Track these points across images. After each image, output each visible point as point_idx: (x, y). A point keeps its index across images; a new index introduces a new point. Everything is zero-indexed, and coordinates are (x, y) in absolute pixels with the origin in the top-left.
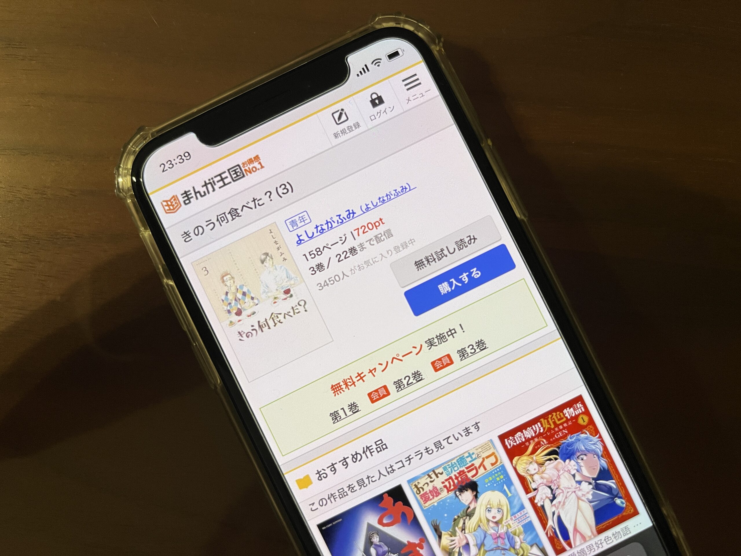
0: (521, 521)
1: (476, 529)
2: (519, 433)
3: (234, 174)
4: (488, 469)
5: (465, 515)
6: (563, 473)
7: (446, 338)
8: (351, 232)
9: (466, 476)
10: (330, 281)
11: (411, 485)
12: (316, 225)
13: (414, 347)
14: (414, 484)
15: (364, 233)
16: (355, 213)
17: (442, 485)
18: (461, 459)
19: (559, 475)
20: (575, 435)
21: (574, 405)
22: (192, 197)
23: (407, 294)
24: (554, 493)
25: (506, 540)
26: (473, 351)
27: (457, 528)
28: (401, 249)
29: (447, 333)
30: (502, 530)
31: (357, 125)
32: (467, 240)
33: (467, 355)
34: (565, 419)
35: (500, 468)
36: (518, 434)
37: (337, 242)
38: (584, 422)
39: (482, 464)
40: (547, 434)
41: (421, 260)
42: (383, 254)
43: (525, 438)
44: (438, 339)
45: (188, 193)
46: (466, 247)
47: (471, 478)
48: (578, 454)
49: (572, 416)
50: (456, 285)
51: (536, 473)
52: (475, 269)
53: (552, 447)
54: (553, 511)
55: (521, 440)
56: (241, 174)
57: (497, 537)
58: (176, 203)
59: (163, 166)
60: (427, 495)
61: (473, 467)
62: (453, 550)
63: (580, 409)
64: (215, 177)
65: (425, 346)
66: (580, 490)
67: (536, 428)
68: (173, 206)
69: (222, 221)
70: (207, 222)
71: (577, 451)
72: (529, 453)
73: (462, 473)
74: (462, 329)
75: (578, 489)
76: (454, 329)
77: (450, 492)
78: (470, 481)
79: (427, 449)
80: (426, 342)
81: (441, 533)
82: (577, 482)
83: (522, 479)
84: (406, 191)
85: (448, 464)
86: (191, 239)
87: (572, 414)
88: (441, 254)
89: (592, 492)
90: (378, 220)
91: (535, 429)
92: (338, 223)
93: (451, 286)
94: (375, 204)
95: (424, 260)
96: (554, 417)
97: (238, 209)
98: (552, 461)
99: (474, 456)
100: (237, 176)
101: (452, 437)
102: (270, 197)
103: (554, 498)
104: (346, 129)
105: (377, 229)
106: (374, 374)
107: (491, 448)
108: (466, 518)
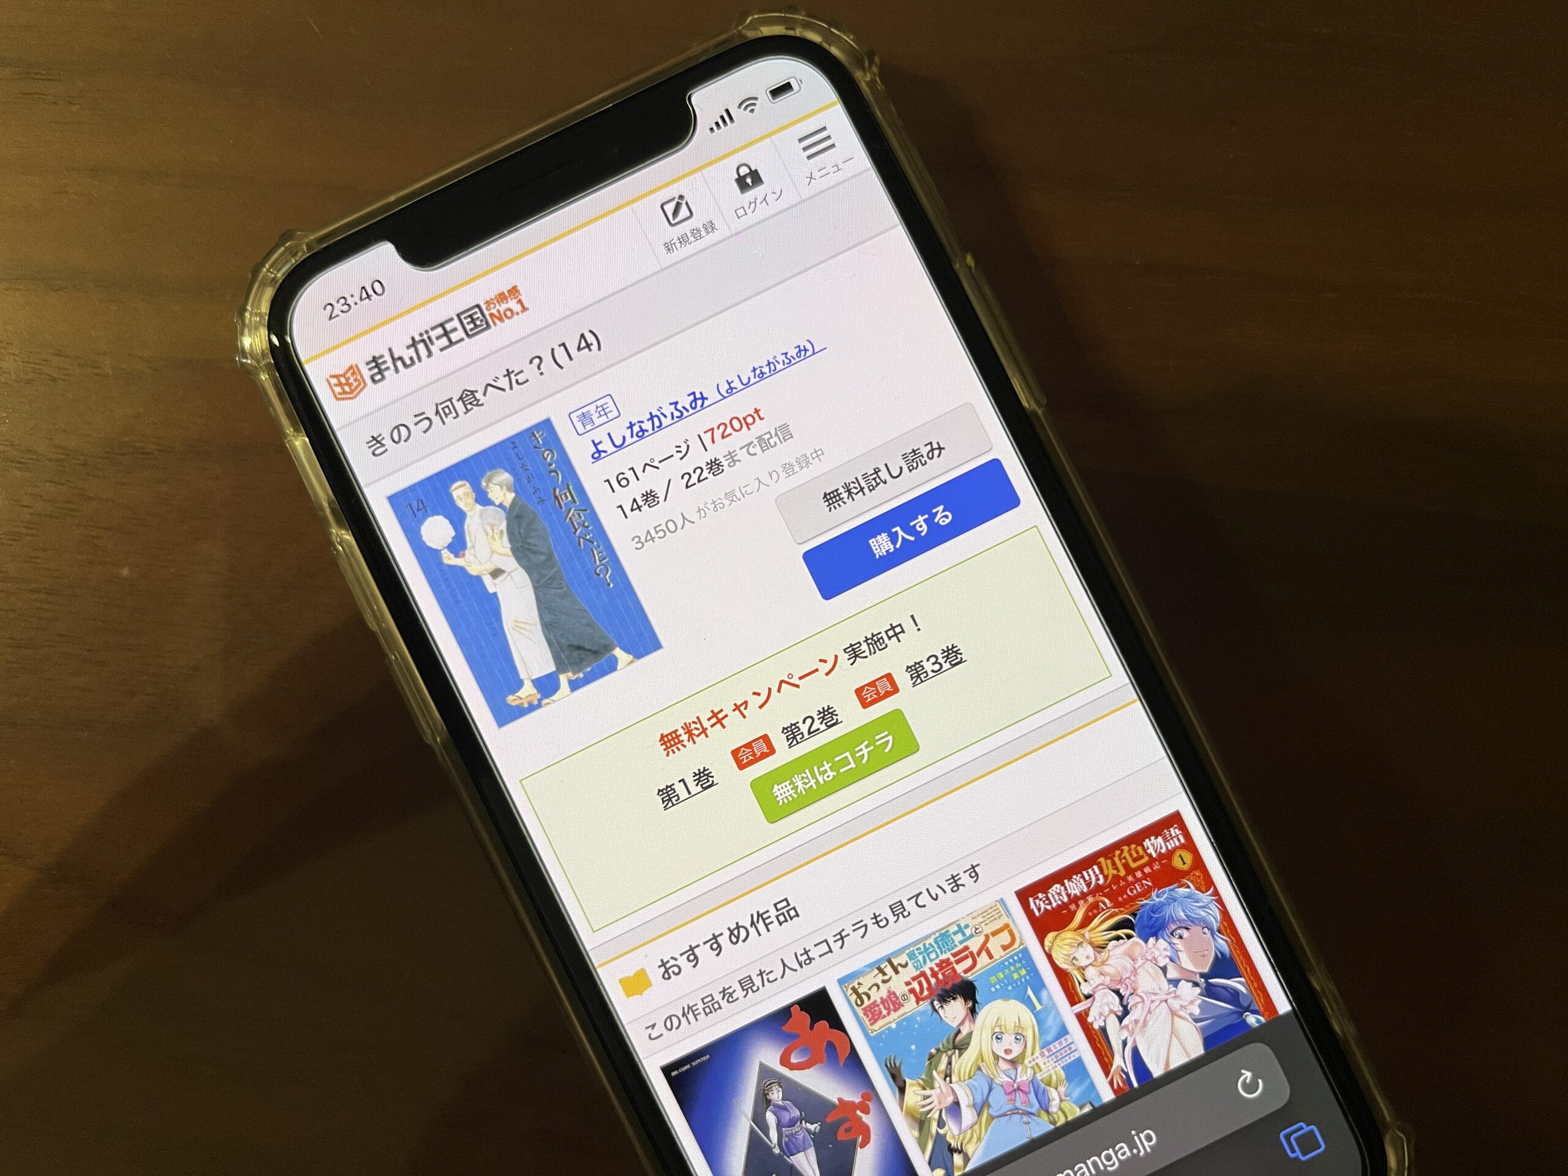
0: (1061, 1059)
1: (972, 1074)
2: (1058, 886)
3: (468, 323)
4: (996, 956)
5: (951, 1047)
6: (1144, 963)
7: (884, 643)
8: (699, 436)
9: (954, 969)
10: (657, 533)
11: (845, 989)
12: (630, 423)
13: (821, 660)
14: (851, 986)
15: (723, 437)
16: (707, 399)
17: (906, 989)
18: (943, 937)
19: (1135, 968)
20: (1167, 889)
21: (1165, 831)
22: (388, 368)
23: (809, 557)
24: (1125, 1003)
25: (1032, 1096)
26: (937, 667)
27: (934, 1073)
28: (797, 468)
29: (886, 632)
30: (1024, 1076)
31: (710, 227)
32: (924, 451)
33: (925, 675)
34: (1146, 859)
35: (1020, 955)
36: (1053, 888)
37: (672, 456)
38: (1184, 863)
39: (984, 947)
40: (1112, 889)
41: (836, 490)
42: (760, 479)
43: (1069, 895)
44: (868, 644)
45: (380, 361)
46: (923, 465)
47: (962, 974)
48: (1174, 927)
49: (1160, 852)
50: (903, 538)
51: (1090, 965)
52: (941, 508)
53: (1121, 912)
54: (1123, 1038)
55: (1060, 899)
56: (484, 323)
57: (1015, 1090)
58: (355, 380)
59: (329, 307)
60: (876, 1008)
61: (967, 952)
62: (928, 1116)
63: (1175, 839)
64: (433, 329)
65: (843, 657)
66: (1176, 997)
67: (1089, 875)
68: (350, 385)
69: (446, 415)
70: (415, 416)
71: (1171, 920)
72: (1077, 926)
73: (944, 965)
74: (917, 625)
75: (1173, 995)
76: (900, 625)
77: (921, 1003)
78: (960, 980)
79: (875, 917)
80: (845, 650)
81: (905, 1082)
82: (1170, 981)
83: (1063, 976)
84: (807, 356)
85: (918, 946)
86: (386, 450)
87: (1161, 848)
88: (874, 479)
89: (1200, 1001)
90: (752, 412)
91: (1087, 878)
92: (673, 418)
93: (894, 542)
94: (745, 381)
95: (841, 490)
96: (1126, 854)
97: (476, 391)
98: (1121, 941)
99: (968, 932)
100: (476, 326)
101: (925, 892)
102: (539, 368)
103: (1126, 1012)
104: (689, 235)
105: (749, 429)
106: (744, 712)
107: (1002, 915)
108: (954, 1053)
